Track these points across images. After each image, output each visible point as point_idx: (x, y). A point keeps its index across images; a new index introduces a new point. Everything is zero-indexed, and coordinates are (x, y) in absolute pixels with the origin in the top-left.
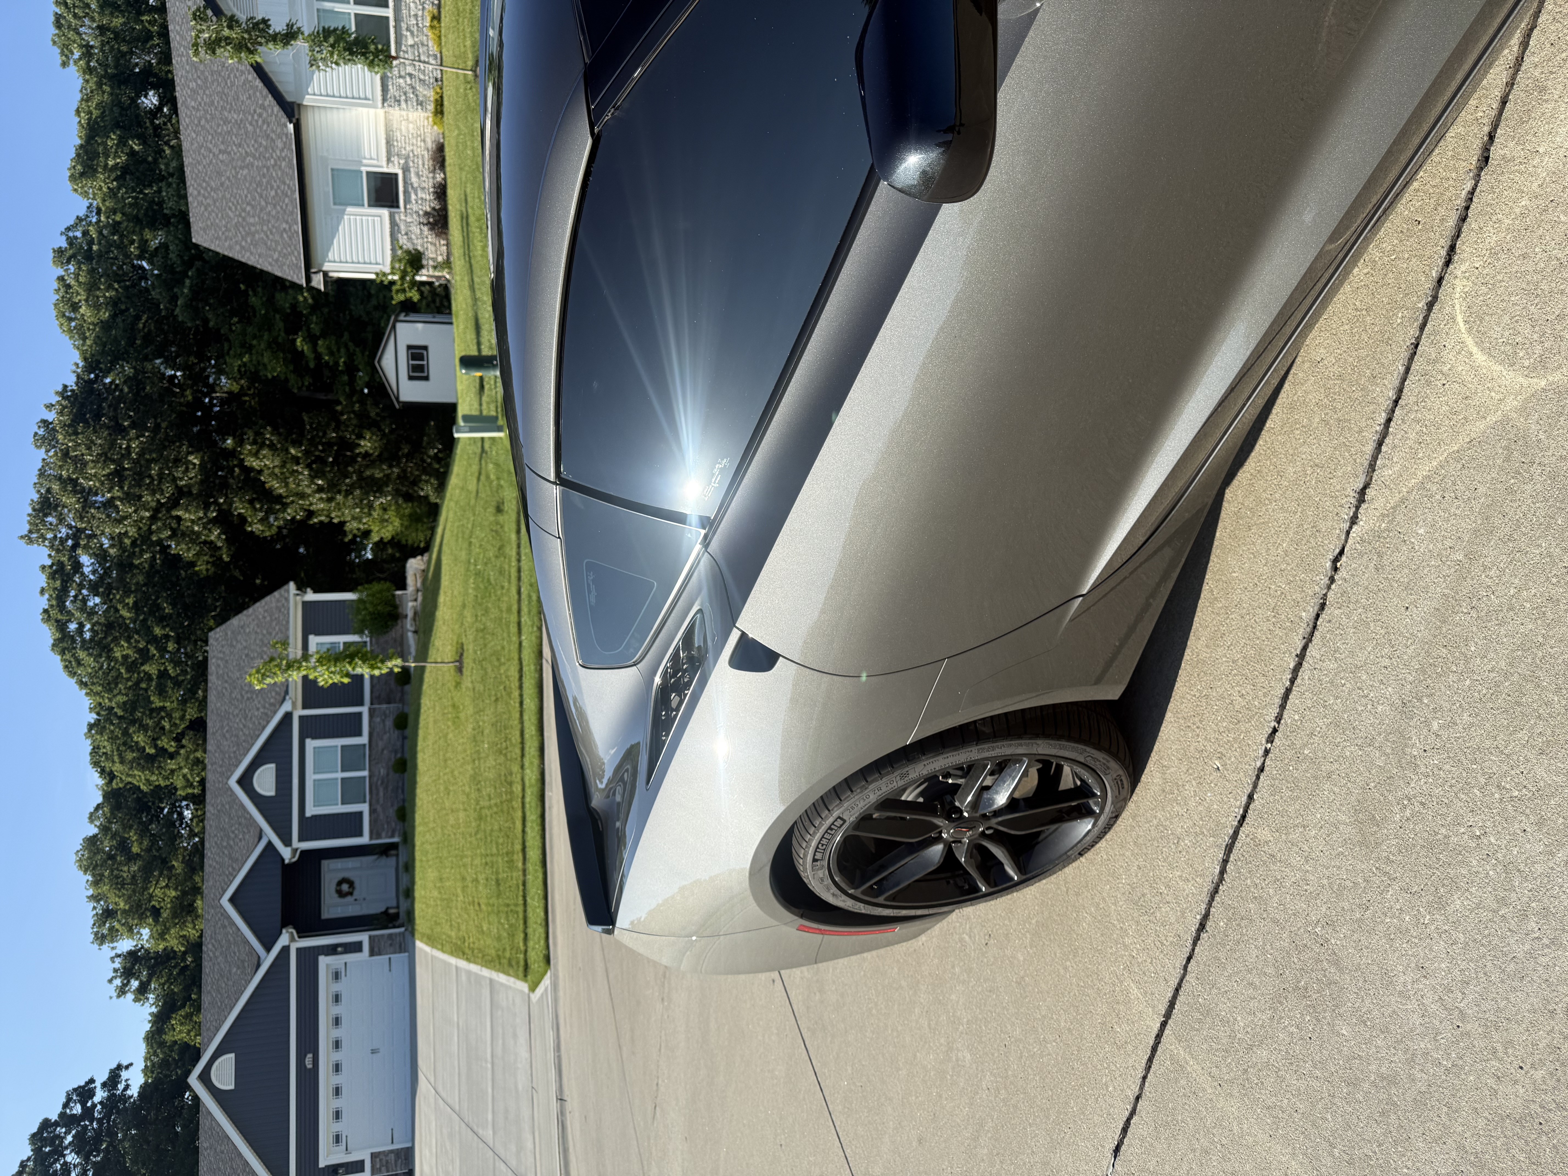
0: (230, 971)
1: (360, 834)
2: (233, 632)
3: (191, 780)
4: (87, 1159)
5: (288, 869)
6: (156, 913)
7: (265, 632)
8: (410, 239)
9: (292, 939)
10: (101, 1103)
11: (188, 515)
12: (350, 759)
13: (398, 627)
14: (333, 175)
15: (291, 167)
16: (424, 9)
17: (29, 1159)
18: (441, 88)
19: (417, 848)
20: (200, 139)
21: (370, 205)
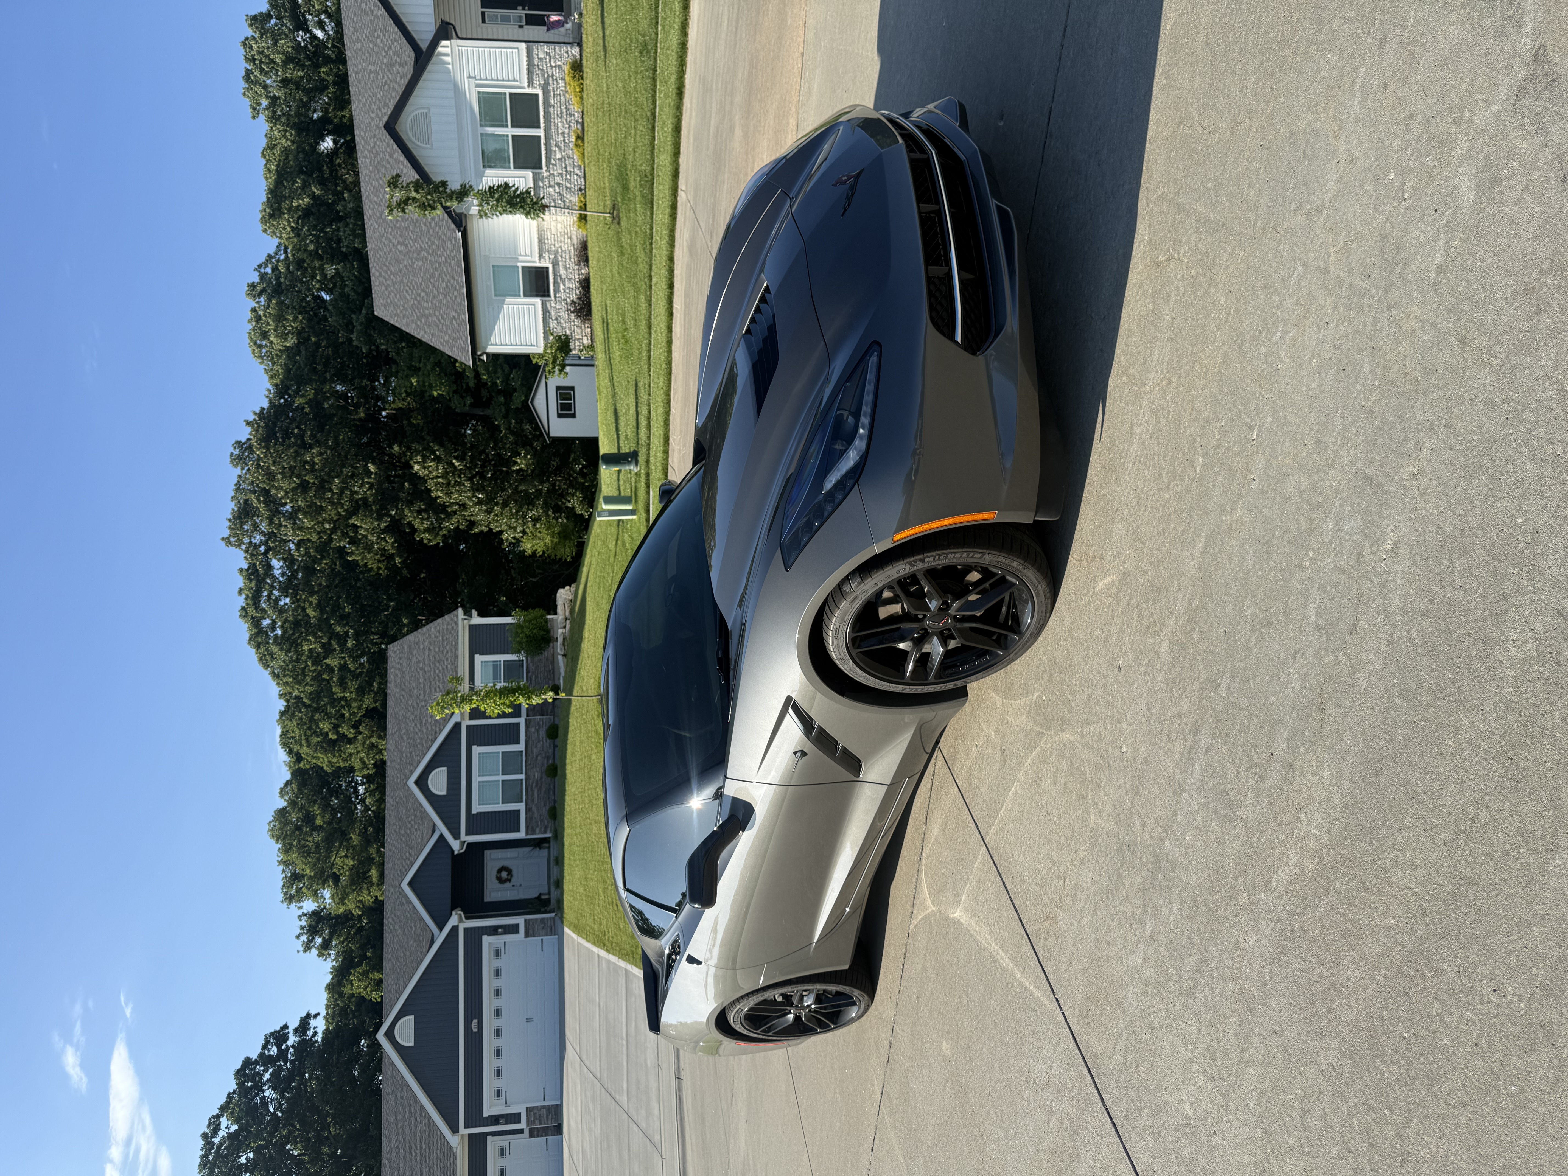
0: (407, 943)
1: (518, 830)
2: (409, 647)
3: (367, 762)
4: (282, 1094)
5: (458, 861)
6: (336, 878)
7: (437, 650)
8: (559, 323)
9: (460, 920)
10: (293, 1046)
11: (365, 525)
12: (509, 763)
13: (551, 648)
14: (494, 271)
15: (459, 266)
16: (570, 127)
17: (234, 1092)
18: (585, 197)
19: (566, 847)
20: (381, 229)
21: (525, 296)
